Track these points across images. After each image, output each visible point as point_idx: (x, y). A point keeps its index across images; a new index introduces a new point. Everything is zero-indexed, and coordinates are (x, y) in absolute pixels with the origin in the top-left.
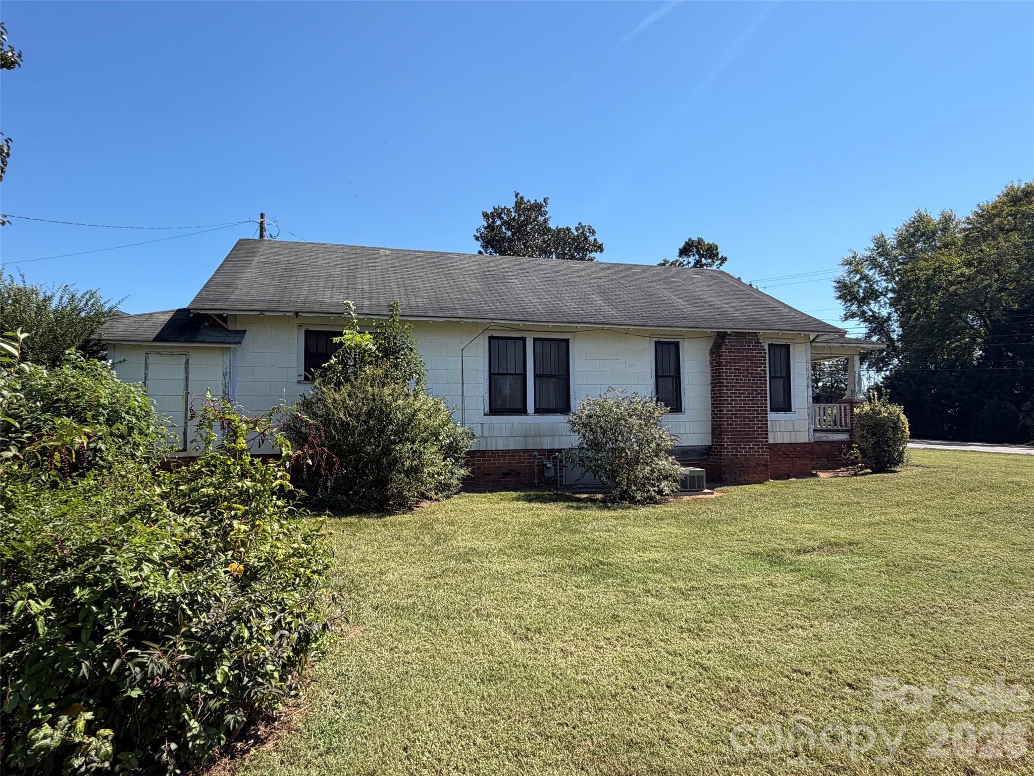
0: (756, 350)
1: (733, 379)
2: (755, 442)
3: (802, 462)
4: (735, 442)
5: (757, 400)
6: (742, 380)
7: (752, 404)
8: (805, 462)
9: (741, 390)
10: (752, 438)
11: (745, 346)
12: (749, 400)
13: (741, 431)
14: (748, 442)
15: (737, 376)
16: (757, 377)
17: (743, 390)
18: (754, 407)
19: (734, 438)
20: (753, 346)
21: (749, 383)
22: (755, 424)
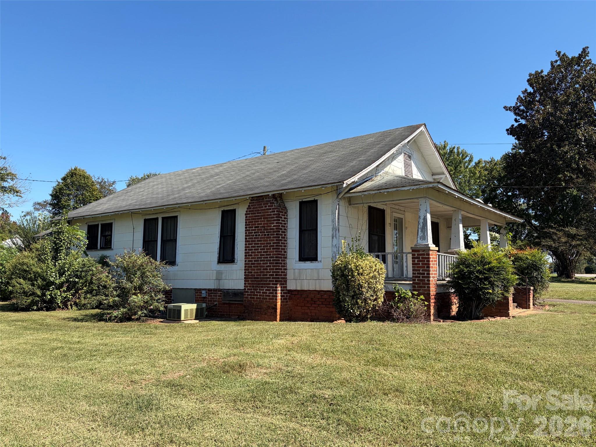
0: (270, 209)
1: (253, 235)
2: (268, 287)
3: (328, 309)
4: (253, 287)
5: (270, 252)
6: (259, 235)
7: (267, 255)
8: (331, 310)
9: (258, 244)
10: (264, 284)
11: (263, 207)
12: (264, 252)
13: (258, 278)
14: (262, 287)
15: (257, 233)
16: (271, 232)
17: (261, 244)
18: (267, 258)
19: (253, 284)
20: (269, 206)
21: (264, 238)
22: (267, 272)
